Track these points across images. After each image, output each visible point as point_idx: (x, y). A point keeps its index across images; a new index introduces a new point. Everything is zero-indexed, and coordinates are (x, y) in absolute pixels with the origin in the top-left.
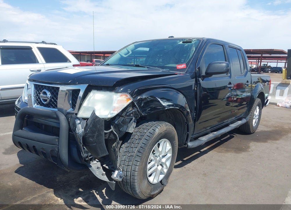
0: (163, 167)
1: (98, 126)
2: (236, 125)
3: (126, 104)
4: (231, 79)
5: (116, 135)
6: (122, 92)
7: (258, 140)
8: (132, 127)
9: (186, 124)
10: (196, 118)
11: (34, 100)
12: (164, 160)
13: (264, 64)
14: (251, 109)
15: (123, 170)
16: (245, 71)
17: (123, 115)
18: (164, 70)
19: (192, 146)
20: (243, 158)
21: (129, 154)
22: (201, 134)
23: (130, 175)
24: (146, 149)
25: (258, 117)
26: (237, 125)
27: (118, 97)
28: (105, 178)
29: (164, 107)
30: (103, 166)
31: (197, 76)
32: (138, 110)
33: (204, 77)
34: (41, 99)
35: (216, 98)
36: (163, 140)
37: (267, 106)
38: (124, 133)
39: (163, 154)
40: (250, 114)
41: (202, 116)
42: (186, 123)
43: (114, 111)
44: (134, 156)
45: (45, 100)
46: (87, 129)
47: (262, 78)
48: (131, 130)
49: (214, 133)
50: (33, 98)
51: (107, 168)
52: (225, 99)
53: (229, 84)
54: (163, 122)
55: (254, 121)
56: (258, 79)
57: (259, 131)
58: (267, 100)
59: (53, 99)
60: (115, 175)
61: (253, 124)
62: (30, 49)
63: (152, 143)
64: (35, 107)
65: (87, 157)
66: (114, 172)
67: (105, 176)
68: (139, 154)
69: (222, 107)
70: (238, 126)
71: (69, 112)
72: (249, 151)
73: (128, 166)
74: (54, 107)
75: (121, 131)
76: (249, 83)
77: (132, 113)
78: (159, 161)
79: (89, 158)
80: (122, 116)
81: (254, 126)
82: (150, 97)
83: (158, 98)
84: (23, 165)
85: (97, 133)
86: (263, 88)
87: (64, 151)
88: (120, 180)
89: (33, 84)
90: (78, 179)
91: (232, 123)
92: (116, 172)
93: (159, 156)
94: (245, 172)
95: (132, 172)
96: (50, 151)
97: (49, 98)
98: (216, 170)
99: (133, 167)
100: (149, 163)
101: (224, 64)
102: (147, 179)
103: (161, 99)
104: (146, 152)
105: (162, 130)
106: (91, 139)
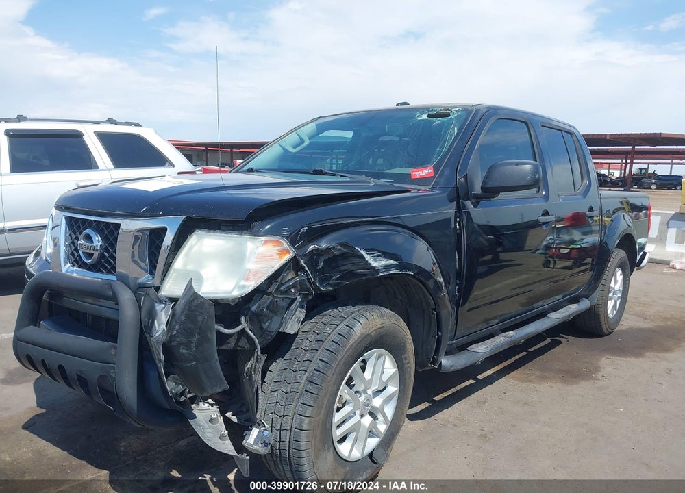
0: (375, 418)
1: (200, 319)
2: (564, 315)
3: (279, 264)
4: (548, 203)
5: (252, 339)
6: (266, 234)
7: (620, 351)
8: (296, 320)
9: (433, 313)
10: (459, 297)
11: (66, 253)
12: (377, 402)
13: (641, 169)
14: (601, 275)
15: (272, 427)
16: (584, 182)
17: (270, 290)
18: (381, 182)
19: (452, 366)
20: (583, 396)
21: (286, 386)
22: (474, 337)
23: (288, 440)
24: (330, 374)
25: (620, 295)
26: (567, 313)
27: (257, 247)
28: (227, 447)
29: (376, 270)
30: (226, 414)
31: (460, 195)
32: (308, 279)
33: (478, 198)
34: (80, 252)
35: (520, 248)
36: (375, 352)
37: (642, 268)
38: (274, 334)
39: (375, 387)
40: (600, 287)
41: (476, 293)
42: (435, 309)
43: (247, 279)
44: (299, 391)
45: (90, 255)
46: (175, 326)
47: (631, 201)
48: (291, 328)
49: (507, 333)
50: (63, 249)
51: (233, 420)
52: (540, 251)
53: (543, 215)
54: (376, 307)
55: (610, 304)
56: (622, 203)
57: (624, 329)
58: (642, 253)
59: (108, 251)
60: (252, 438)
61: (609, 312)
62: (78, 136)
63: (343, 360)
64: (67, 271)
65: (183, 393)
66: (250, 430)
67: (228, 442)
68: (310, 387)
69: (532, 271)
70: (569, 316)
71: (144, 284)
72: (599, 380)
73: (284, 416)
74: (109, 272)
75: (266, 330)
76: (596, 212)
77: (294, 286)
78: (366, 405)
79: (189, 396)
80: (269, 294)
81: (611, 316)
82: (339, 247)
83: (359, 249)
84: (44, 411)
85: (197, 336)
86: (630, 225)
87: (127, 379)
88: (263, 451)
89: (64, 218)
90: (172, 447)
91: (555, 308)
92: (255, 432)
93: (365, 392)
94: (587, 432)
95: (293, 433)
96: (96, 377)
97: (97, 250)
98: (514, 426)
99: (297, 419)
100: (339, 409)
101: (528, 167)
102: (332, 450)
103: (367, 250)
104: (329, 382)
105: (371, 328)
106: (184, 351)
